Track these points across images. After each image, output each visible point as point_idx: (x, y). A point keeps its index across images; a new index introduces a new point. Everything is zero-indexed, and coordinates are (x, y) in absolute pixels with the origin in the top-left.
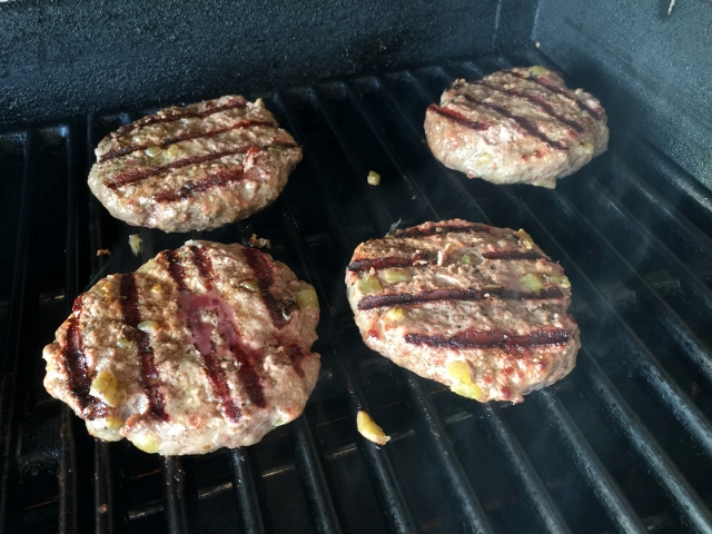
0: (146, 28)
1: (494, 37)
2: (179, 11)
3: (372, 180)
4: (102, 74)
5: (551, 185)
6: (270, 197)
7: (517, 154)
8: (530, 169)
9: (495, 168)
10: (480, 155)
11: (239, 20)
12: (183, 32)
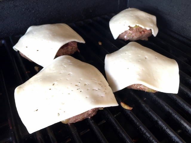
0: (26, 9)
1: (118, 7)
3: (100, 44)
4: (13, 24)
5: (147, 40)
6: (75, 51)
7: (138, 32)
8: (142, 36)
9: (133, 37)
10: (129, 34)
11: (52, 5)
12: (36, 10)
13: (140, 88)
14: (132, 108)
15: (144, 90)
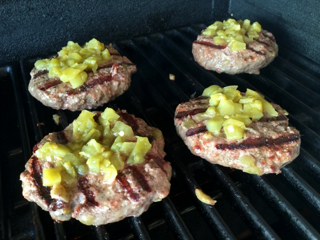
0: (48, 15)
1: (212, 12)
2: (64, 5)
3: (172, 77)
4: (27, 39)
5: (258, 73)
7: (241, 58)
8: (248, 65)
9: (232, 67)
10: (224, 61)
11: (94, 8)
12: (67, 16)
13: (234, 164)
14: (216, 201)
15: (240, 168)
